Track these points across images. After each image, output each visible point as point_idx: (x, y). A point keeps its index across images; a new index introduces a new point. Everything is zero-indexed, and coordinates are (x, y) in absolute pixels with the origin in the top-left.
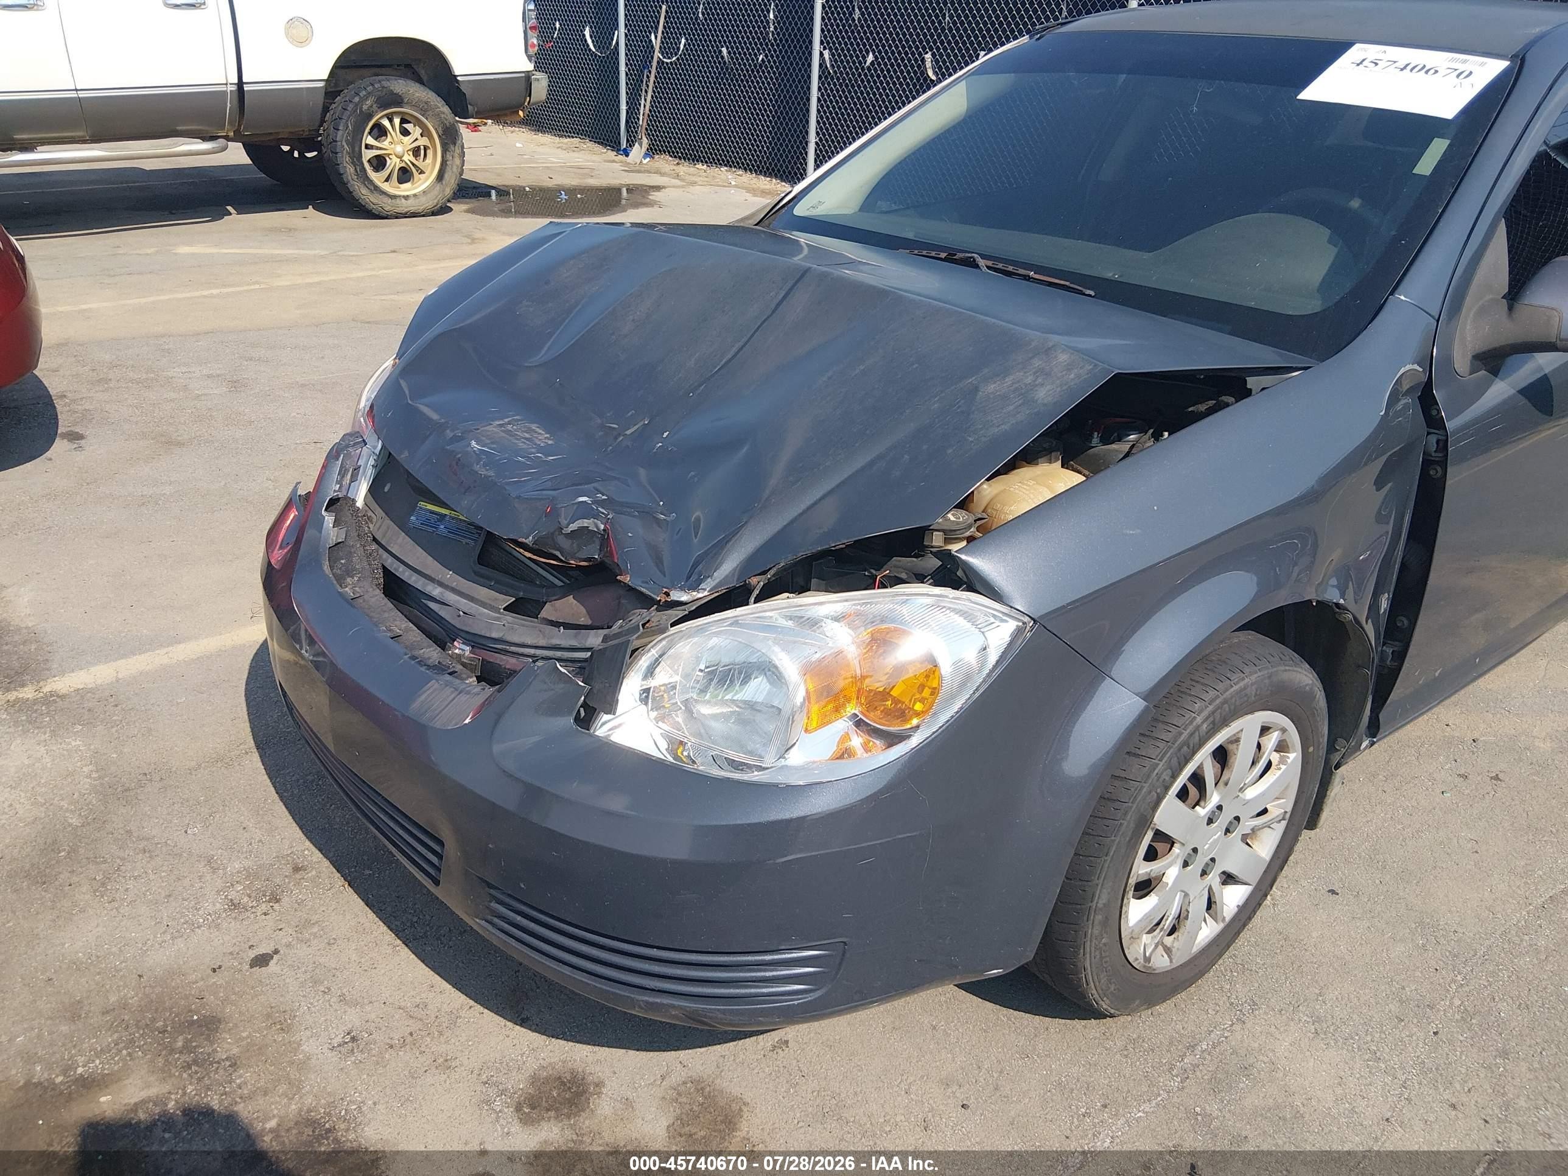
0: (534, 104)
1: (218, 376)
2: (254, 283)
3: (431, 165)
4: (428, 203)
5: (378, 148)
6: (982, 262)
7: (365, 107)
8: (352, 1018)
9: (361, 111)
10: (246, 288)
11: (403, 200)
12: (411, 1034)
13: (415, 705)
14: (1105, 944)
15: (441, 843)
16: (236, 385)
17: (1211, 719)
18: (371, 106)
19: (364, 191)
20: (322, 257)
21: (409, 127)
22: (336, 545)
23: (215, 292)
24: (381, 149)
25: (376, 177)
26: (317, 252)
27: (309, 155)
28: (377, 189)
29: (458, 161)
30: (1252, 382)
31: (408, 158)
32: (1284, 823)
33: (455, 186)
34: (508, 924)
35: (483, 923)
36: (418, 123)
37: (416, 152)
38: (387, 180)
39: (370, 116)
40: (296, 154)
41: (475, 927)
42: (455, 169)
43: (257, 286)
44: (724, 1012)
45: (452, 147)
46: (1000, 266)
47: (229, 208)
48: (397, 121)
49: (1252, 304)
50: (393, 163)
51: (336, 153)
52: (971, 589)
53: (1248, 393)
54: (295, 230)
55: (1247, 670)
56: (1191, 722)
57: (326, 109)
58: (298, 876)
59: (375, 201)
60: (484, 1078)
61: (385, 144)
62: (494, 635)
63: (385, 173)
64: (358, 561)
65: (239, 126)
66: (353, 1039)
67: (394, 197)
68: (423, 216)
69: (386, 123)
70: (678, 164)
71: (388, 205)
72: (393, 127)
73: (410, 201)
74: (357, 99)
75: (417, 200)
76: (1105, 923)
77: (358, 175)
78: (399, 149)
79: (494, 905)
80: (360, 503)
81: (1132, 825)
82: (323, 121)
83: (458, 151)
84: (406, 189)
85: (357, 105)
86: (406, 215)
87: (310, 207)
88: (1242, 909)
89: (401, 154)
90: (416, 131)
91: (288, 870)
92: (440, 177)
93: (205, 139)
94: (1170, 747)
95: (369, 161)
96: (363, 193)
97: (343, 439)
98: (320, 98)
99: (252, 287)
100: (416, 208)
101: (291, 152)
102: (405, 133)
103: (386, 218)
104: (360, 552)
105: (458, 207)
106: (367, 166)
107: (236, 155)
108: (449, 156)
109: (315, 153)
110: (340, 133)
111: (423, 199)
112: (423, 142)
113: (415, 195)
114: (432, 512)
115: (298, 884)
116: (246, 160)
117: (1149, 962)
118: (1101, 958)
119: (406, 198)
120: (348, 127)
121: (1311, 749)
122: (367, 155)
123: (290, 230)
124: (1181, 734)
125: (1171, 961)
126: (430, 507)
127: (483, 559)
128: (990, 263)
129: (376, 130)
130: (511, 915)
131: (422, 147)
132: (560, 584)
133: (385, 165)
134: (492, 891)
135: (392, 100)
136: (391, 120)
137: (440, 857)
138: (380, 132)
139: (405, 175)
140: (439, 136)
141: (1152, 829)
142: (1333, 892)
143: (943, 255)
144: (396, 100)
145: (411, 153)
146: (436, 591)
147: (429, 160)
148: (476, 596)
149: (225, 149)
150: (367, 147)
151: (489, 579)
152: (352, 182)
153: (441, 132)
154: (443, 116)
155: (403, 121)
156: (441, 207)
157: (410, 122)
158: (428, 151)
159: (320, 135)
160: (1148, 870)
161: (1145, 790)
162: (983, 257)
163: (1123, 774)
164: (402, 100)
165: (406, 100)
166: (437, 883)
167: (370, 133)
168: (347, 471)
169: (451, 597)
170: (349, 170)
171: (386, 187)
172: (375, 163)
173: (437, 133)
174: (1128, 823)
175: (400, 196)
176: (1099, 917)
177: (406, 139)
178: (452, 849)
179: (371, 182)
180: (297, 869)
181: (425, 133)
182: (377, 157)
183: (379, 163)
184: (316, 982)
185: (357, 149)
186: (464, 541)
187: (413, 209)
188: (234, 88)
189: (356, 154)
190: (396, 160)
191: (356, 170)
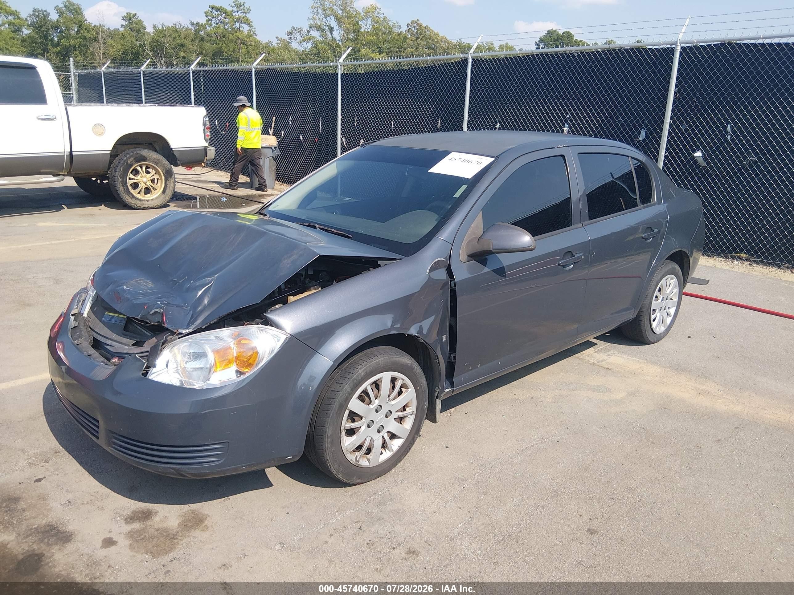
0: (208, 160)
1: (50, 277)
2: (72, 238)
3: (160, 187)
4: (158, 203)
5: (135, 179)
6: (317, 226)
7: (129, 162)
8: (70, 496)
9: (127, 163)
10: (68, 241)
11: (146, 202)
12: (91, 500)
13: (91, 374)
14: (333, 451)
15: (98, 422)
16: (57, 281)
17: (365, 371)
18: (132, 161)
19: (128, 198)
20: (105, 227)
21: (150, 170)
22: (74, 327)
23: (53, 242)
24: (136, 180)
25: (134, 192)
26: (103, 225)
27: (104, 182)
28: (134, 197)
29: (172, 185)
30: (379, 262)
31: (149, 183)
32: (413, 416)
33: (171, 195)
34: (120, 447)
35: (112, 448)
36: (154, 168)
37: (153, 181)
38: (139, 193)
39: (131, 166)
40: (99, 181)
41: (109, 451)
42: (171, 188)
43: (73, 240)
44: (188, 469)
45: (170, 179)
46: (324, 228)
47: (63, 206)
48: (144, 168)
49: (396, 240)
50: (142, 186)
51: (115, 182)
52: (271, 326)
53: (379, 266)
54: (94, 215)
55: (380, 356)
56: (357, 372)
57: (111, 162)
58: (56, 455)
59: (133, 202)
60: (115, 512)
61: (138, 177)
62: (125, 352)
63: (138, 190)
64: (84, 333)
65: (70, 169)
66: (69, 502)
67: (142, 200)
68: (156, 208)
69: (139, 168)
70: (281, 185)
71: (139, 204)
72: (142, 171)
73: (149, 202)
74: (125, 158)
75: (153, 202)
76: (332, 442)
77: (125, 191)
78: (145, 180)
79: (114, 440)
80: (85, 315)
81: (337, 407)
82: (109, 167)
83: (172, 180)
84: (148, 197)
85: (125, 161)
86: (147, 208)
87: (103, 205)
88: (401, 448)
89: (146, 182)
90: (153, 172)
91: (53, 453)
92: (164, 191)
93: (54, 175)
94: (349, 381)
95: (131, 185)
96: (127, 199)
97: (80, 290)
98: (108, 158)
99: (71, 240)
101: (96, 180)
102: (148, 173)
103: (138, 209)
104: (85, 330)
105: (172, 205)
106: (129, 187)
107: (70, 182)
108: (168, 182)
109: (107, 181)
110: (117, 173)
111: (155, 201)
112: (156, 176)
113: (152, 200)
114: (110, 315)
115: (56, 457)
116: (75, 184)
117: (359, 462)
118: (333, 456)
119: (148, 201)
120: (121, 170)
121: (418, 388)
122: (130, 182)
123: (92, 215)
124: (353, 376)
125: (370, 464)
126: (109, 314)
127: (126, 329)
128: (320, 227)
129: (134, 171)
130: (119, 443)
131: (156, 179)
132: (150, 335)
133: (138, 186)
134: (113, 435)
135: (141, 159)
136: (141, 167)
137: (97, 427)
138: (136, 172)
139: (147, 191)
140: (164, 174)
141: (348, 410)
142: (447, 447)
143: (307, 224)
144: (144, 159)
145: (150, 181)
146: (109, 342)
147: (159, 184)
148: (122, 341)
149: (63, 180)
150: (130, 179)
151: (127, 335)
152: (122, 194)
153: (164, 172)
154: (165, 165)
155: (147, 167)
156: (164, 205)
157: (150, 168)
158: (159, 181)
159: (108, 174)
160: (350, 425)
161: (341, 395)
162: (318, 224)
163: (334, 390)
164: (146, 159)
165: (148, 159)
166: (97, 438)
167: (131, 172)
168: (80, 301)
169: (114, 343)
170: (121, 189)
171: (138, 196)
172: (134, 185)
173: (163, 172)
174: (336, 405)
175: (144, 200)
176: (329, 440)
177: (148, 175)
178: (101, 423)
179: (131, 194)
180: (56, 453)
181: (157, 173)
182: (135, 183)
183: (135, 186)
184: (58, 486)
185: (125, 180)
186: (120, 324)
187: (151, 206)
188: (68, 154)
189: (124, 182)
190: (143, 184)
191: (124, 189)
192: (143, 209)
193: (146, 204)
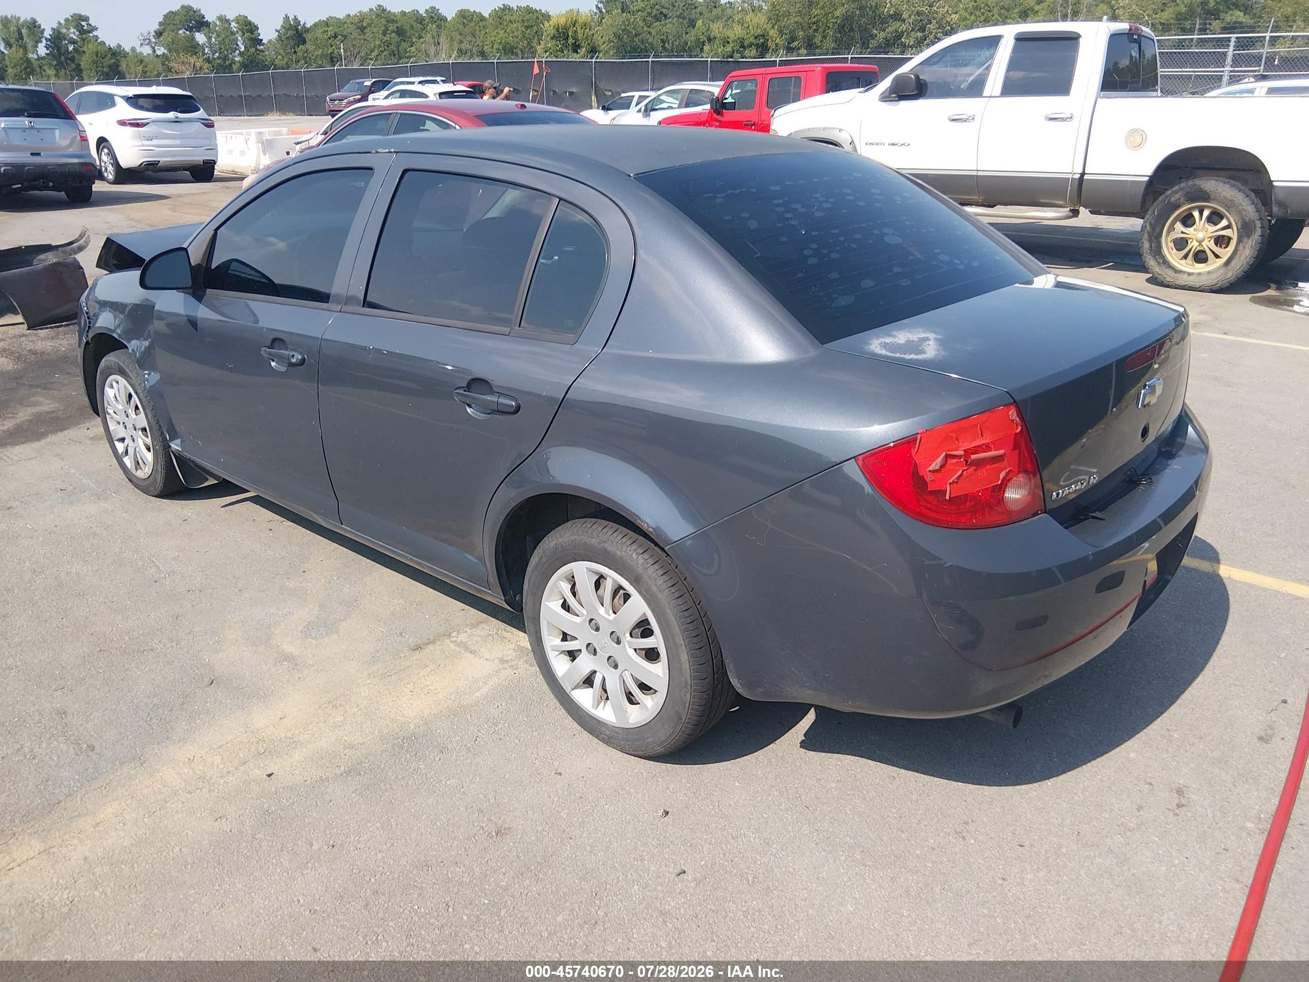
5: (1181, 232)
7: (1173, 199)
9: (1169, 201)
11: (1186, 275)
18: (1179, 199)
24: (1185, 233)
25: (1172, 255)
28: (1168, 264)
31: (1209, 244)
37: (1216, 240)
38: (1181, 258)
39: (1177, 206)
45: (1247, 237)
48: (1206, 213)
50: (1193, 246)
59: (1160, 272)
61: (1190, 229)
63: (1183, 252)
65: (1079, 203)
67: (1177, 271)
69: (1195, 213)
72: (1201, 218)
73: (1191, 277)
77: (1151, 250)
78: (1200, 235)
84: (1197, 268)
85: (1167, 196)
86: (1183, 288)
89: (1201, 240)
92: (1228, 264)
98: (1142, 189)
100: (1194, 284)
103: (1168, 286)
106: (1165, 244)
111: (1203, 278)
113: (1202, 274)
119: (1189, 274)
120: (1154, 213)
129: (1183, 218)
133: (1185, 246)
135: (1203, 196)
136: (1200, 212)
139: (1200, 256)
145: (1211, 240)
152: (1145, 255)
153: (1240, 224)
154: (1244, 213)
164: (1209, 196)
165: (1212, 197)
167: (1176, 219)
171: (1177, 263)
175: (1184, 272)
177: (1211, 228)
179: (1164, 258)
185: (1157, 230)
187: (1190, 284)
188: (1077, 176)
189: (1155, 234)
190: (1195, 244)
191: (1151, 246)
192: (1176, 288)
193: (1183, 280)
